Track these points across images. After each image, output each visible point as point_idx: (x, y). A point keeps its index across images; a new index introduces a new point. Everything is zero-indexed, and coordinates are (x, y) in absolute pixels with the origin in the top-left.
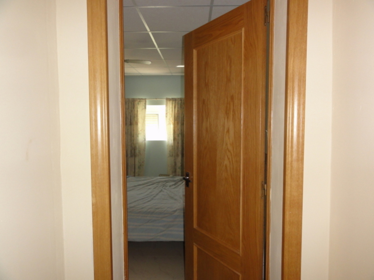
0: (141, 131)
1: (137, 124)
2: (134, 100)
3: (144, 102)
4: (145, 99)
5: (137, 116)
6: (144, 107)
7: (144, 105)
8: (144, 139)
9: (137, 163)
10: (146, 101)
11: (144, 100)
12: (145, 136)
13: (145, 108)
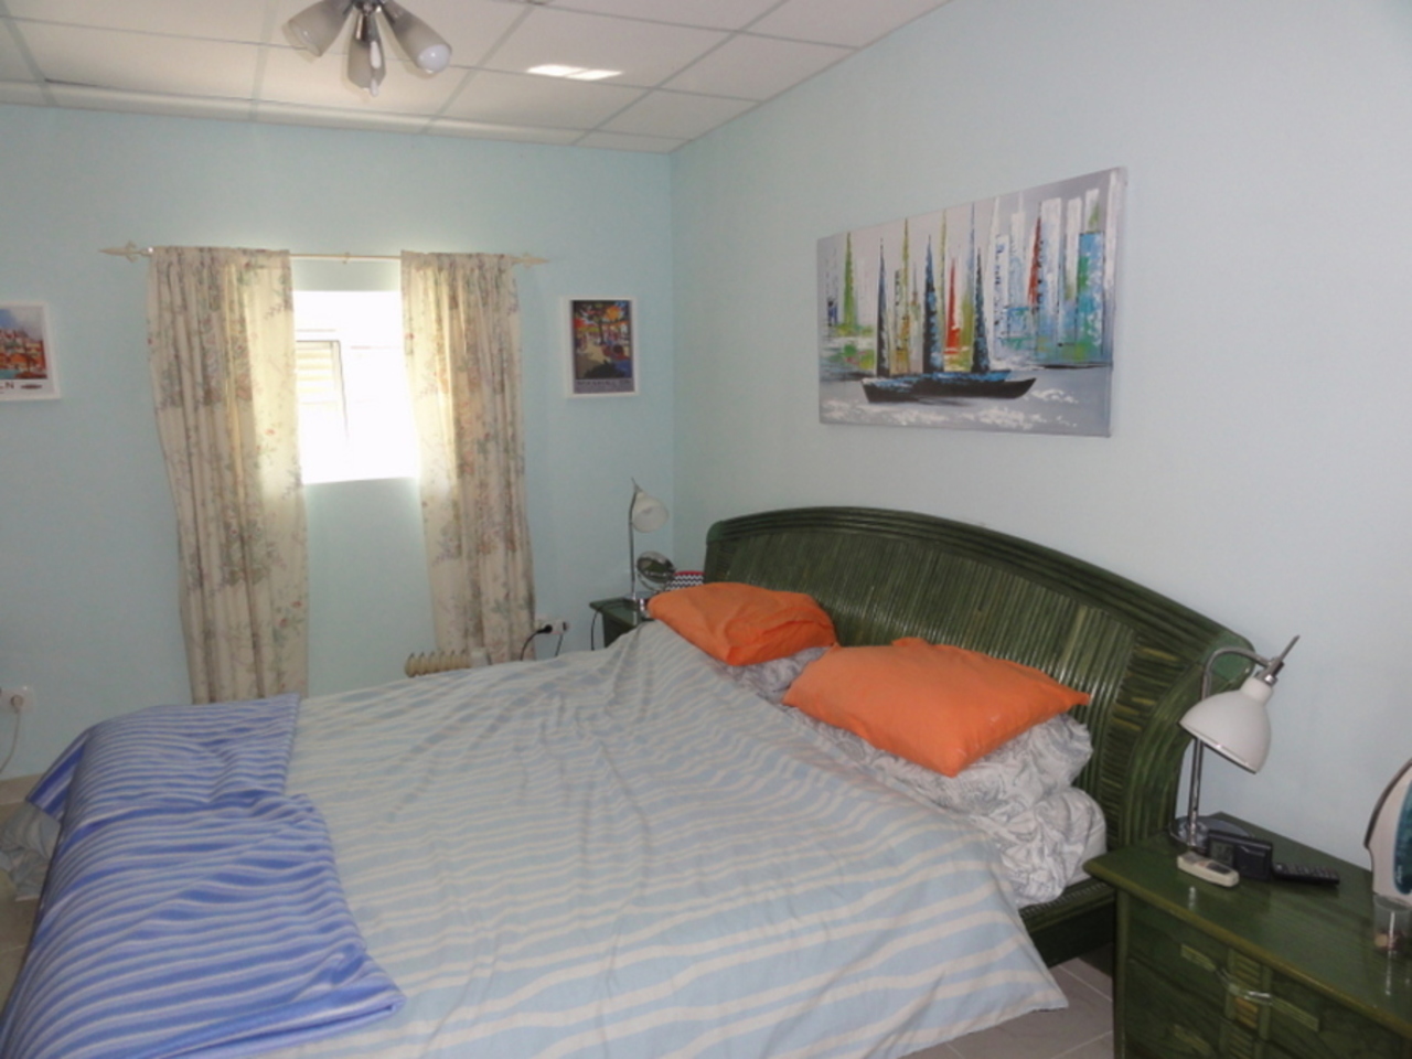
0: (271, 432)
1: (244, 392)
2: (211, 262)
3: (277, 273)
4: (285, 253)
5: (243, 351)
6: (278, 300)
7: (278, 286)
8: (292, 480)
9: (264, 613)
10: (286, 267)
11: (277, 261)
12: (295, 460)
13: (288, 304)
